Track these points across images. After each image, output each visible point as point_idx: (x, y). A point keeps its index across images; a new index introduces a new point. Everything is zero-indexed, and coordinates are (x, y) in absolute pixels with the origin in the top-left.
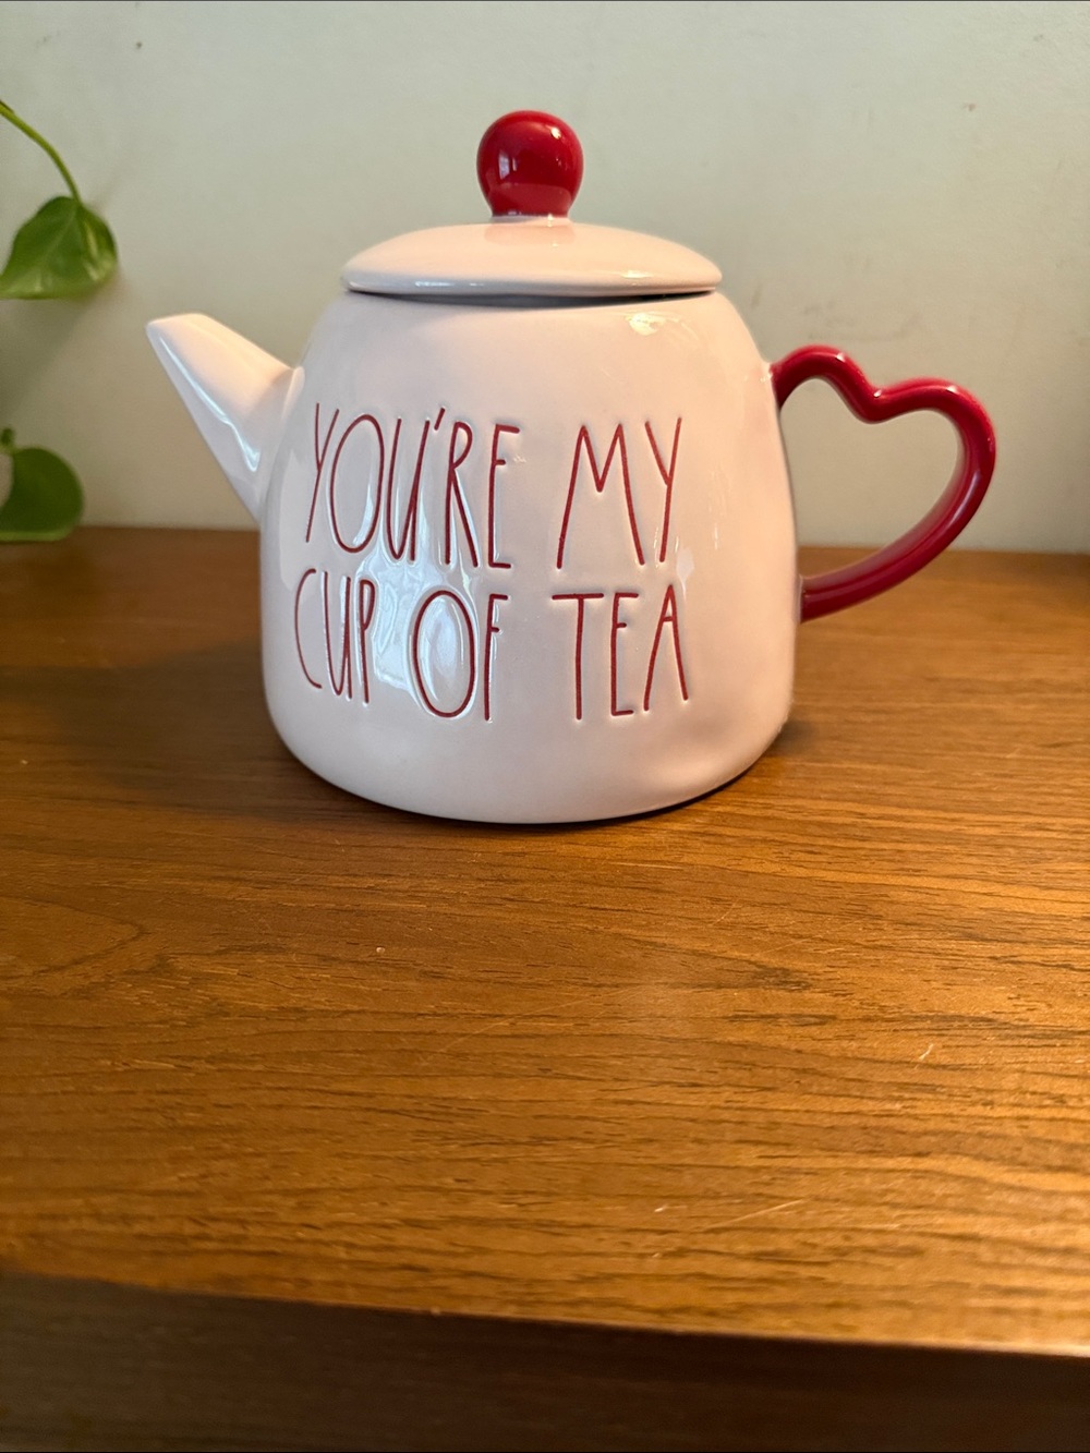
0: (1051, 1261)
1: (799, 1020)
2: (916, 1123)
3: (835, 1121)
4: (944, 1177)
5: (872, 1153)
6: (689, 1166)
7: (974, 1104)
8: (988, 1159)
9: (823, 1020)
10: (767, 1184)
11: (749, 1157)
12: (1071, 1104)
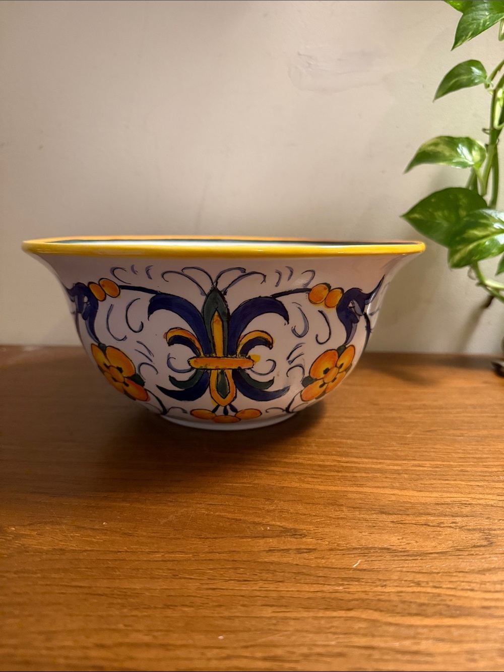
0: (408, 657)
1: (299, 551)
2: (349, 595)
3: (311, 595)
4: (360, 620)
5: (326, 609)
6: (238, 617)
7: (377, 586)
8: (381, 611)
9: (310, 551)
10: (275, 624)
11: (268, 612)
12: (423, 585)
